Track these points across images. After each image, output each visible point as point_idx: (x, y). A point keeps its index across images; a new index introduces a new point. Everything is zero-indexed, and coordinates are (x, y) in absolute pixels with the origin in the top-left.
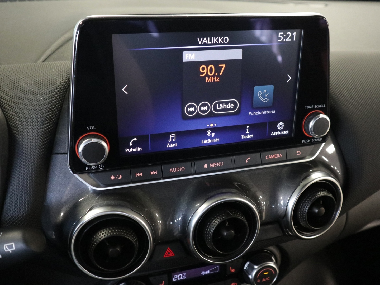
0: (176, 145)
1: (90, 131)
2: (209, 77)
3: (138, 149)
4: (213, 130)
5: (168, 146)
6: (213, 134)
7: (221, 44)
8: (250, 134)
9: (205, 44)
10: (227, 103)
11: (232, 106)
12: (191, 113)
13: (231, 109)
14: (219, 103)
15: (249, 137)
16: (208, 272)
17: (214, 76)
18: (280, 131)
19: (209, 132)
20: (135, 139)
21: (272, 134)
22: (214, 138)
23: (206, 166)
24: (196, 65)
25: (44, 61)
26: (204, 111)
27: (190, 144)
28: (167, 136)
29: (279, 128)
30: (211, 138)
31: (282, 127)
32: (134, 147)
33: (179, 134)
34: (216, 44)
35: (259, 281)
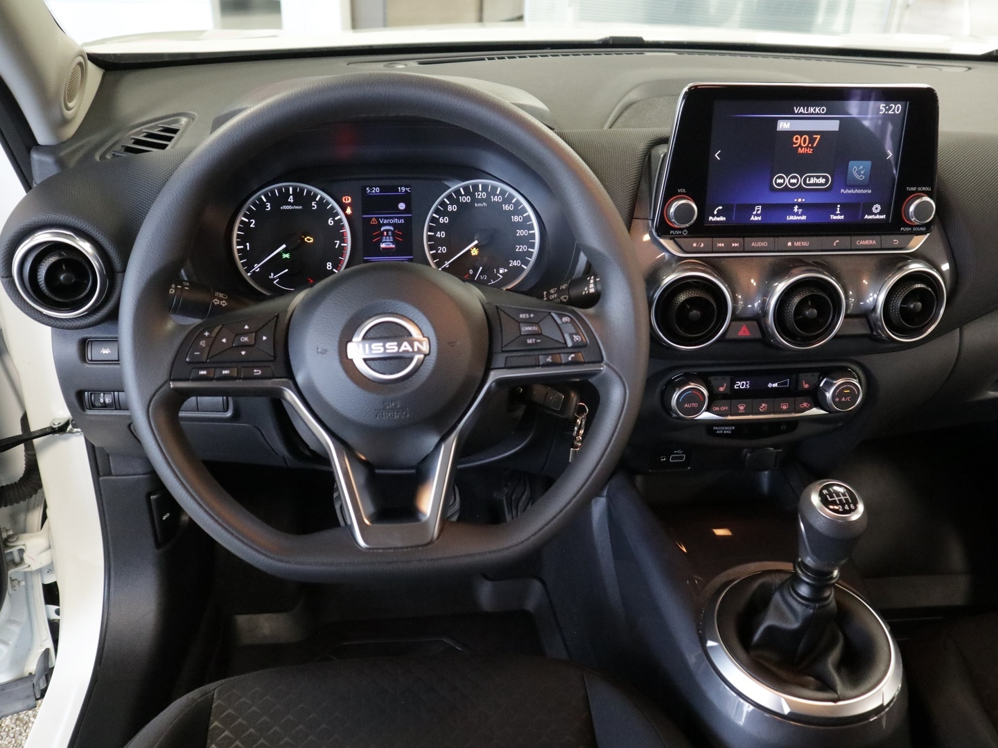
0: (760, 218)
1: (681, 193)
2: (802, 147)
3: (722, 219)
4: (800, 205)
5: (752, 218)
6: (800, 210)
7: (818, 114)
8: (841, 215)
9: (801, 113)
10: (818, 177)
11: (822, 181)
12: (779, 185)
13: (821, 184)
14: (810, 177)
15: (839, 217)
16: (775, 385)
17: (807, 147)
18: (876, 214)
19: (796, 207)
20: (721, 208)
21: (866, 217)
22: (801, 215)
23: (790, 244)
24: (790, 134)
25: (610, 128)
26: (793, 184)
27: (775, 219)
28: (752, 207)
29: (874, 210)
30: (797, 214)
31: (878, 211)
32: (718, 216)
33: (765, 207)
34: (812, 114)
35: (837, 399)
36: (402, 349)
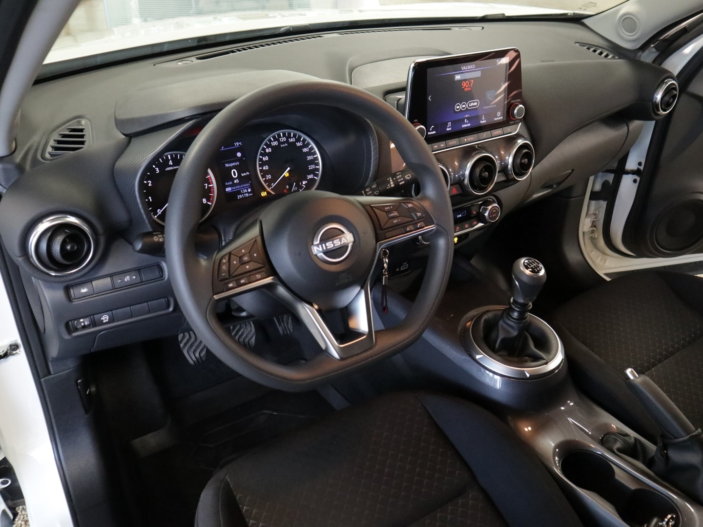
0: (450, 129)
1: (416, 122)
2: (466, 88)
3: (434, 132)
4: (468, 118)
5: (447, 129)
6: (468, 121)
7: (472, 69)
8: (484, 120)
9: (465, 70)
10: (474, 102)
11: (476, 104)
12: (458, 109)
13: (475, 106)
14: (470, 103)
15: (484, 121)
16: (460, 216)
17: (468, 87)
18: (499, 117)
19: (466, 120)
20: (433, 126)
21: (495, 119)
22: (468, 124)
23: (465, 140)
24: (460, 81)
26: (463, 108)
27: (457, 129)
28: (447, 124)
29: (498, 115)
30: (466, 124)
31: (499, 115)
32: (432, 131)
33: (452, 122)
34: (469, 69)
35: (491, 216)
36: (342, 242)
